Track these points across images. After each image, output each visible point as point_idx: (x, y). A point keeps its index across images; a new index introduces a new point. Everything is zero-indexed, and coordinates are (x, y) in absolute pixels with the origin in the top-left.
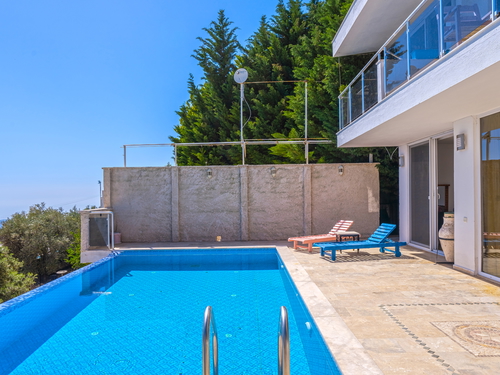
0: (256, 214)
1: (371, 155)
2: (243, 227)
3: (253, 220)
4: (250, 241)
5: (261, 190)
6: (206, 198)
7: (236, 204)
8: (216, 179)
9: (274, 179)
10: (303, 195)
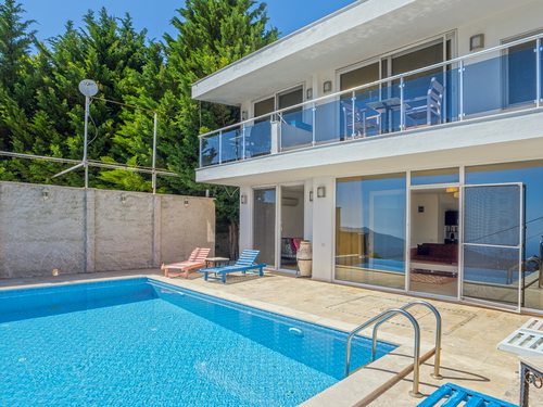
0: (102, 243)
1: (208, 191)
2: (89, 258)
3: (100, 249)
4: (97, 272)
5: (109, 217)
6: (39, 224)
7: (79, 232)
8: (54, 202)
9: (124, 206)
10: (153, 224)
